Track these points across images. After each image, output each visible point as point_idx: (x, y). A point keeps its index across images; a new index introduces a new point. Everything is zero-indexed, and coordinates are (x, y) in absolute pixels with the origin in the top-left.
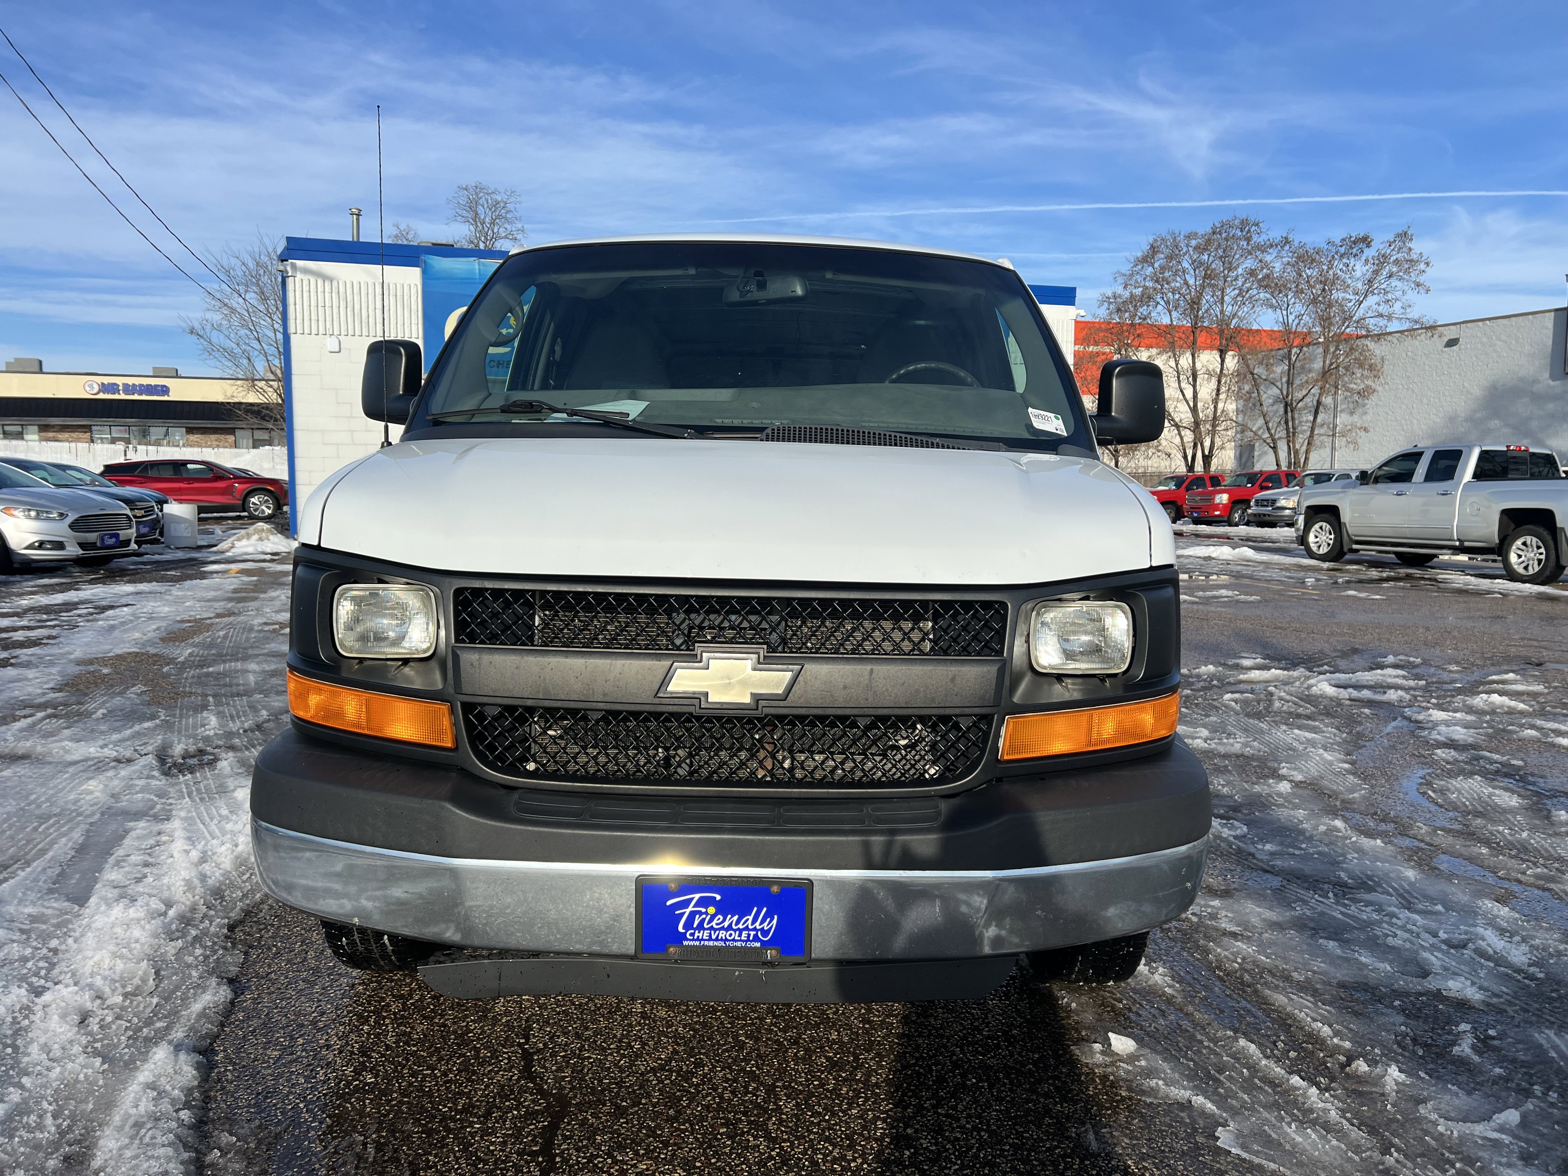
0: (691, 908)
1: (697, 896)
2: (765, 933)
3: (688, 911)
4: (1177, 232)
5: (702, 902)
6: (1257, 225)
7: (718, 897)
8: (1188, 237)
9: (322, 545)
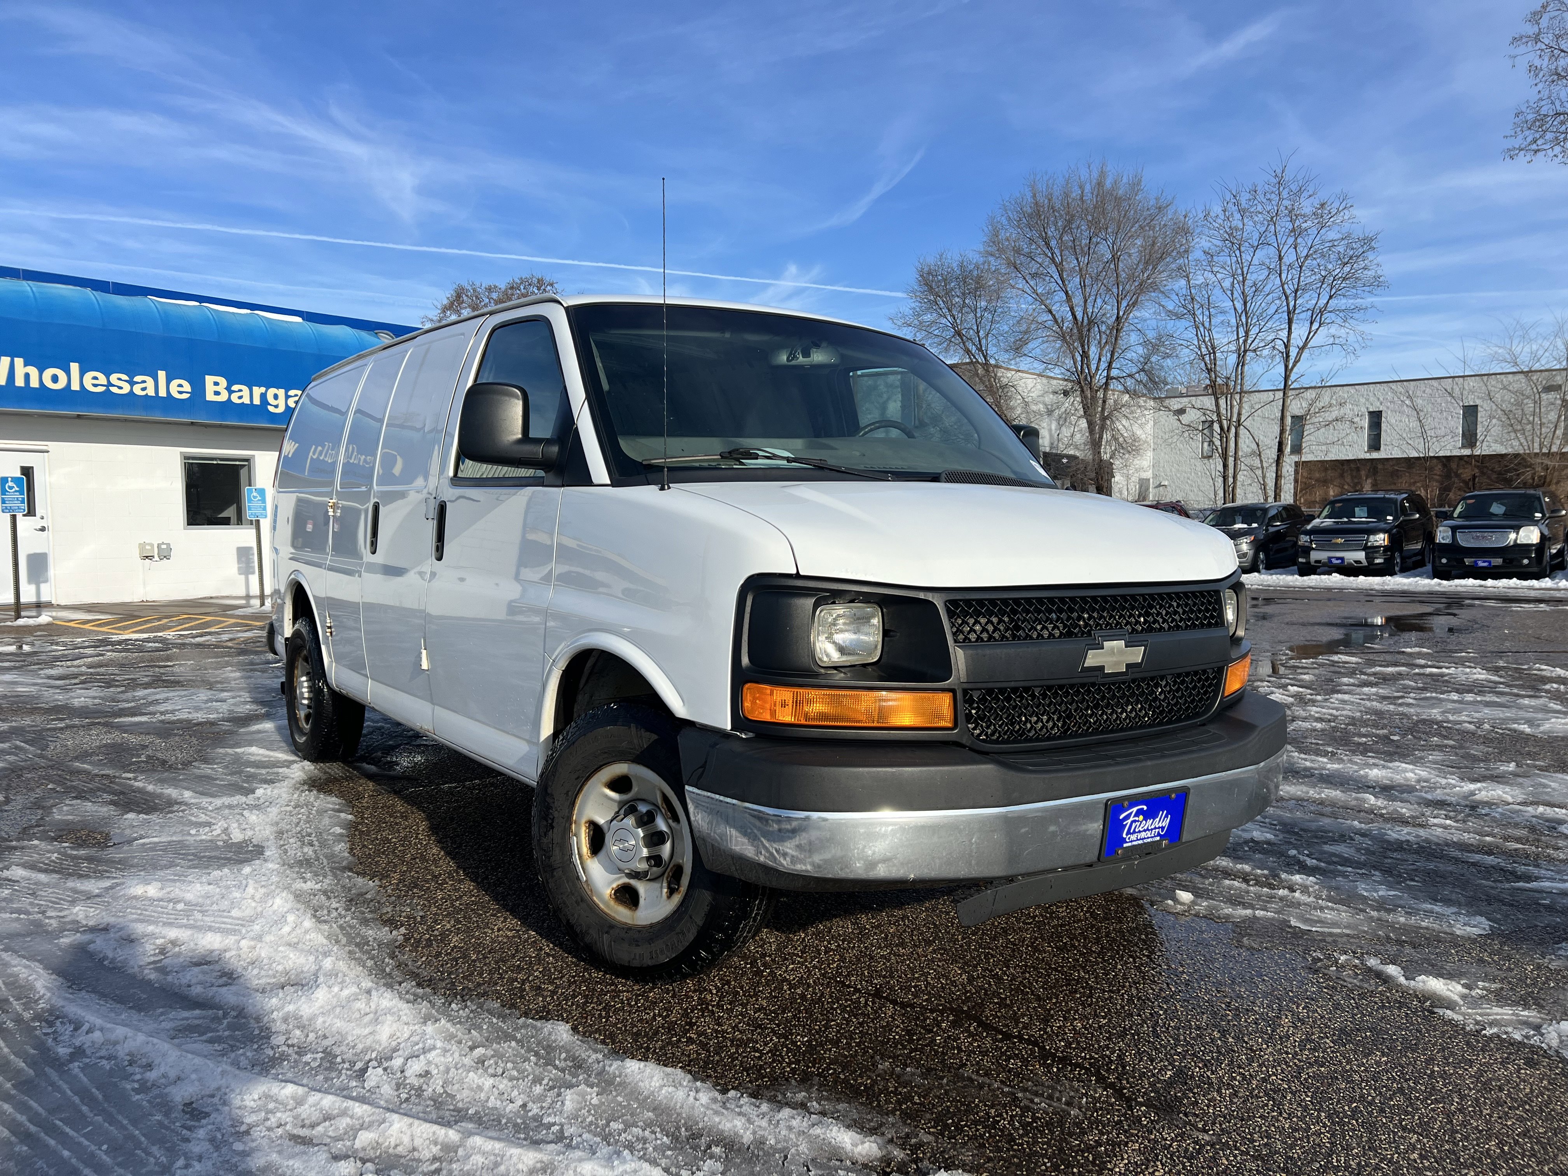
0: (1132, 819)
1: (1135, 809)
2: (1163, 828)
3: (1129, 821)
4: (478, 284)
5: (1137, 815)
6: (551, 285)
7: (1145, 808)
8: (490, 289)
9: (802, 573)
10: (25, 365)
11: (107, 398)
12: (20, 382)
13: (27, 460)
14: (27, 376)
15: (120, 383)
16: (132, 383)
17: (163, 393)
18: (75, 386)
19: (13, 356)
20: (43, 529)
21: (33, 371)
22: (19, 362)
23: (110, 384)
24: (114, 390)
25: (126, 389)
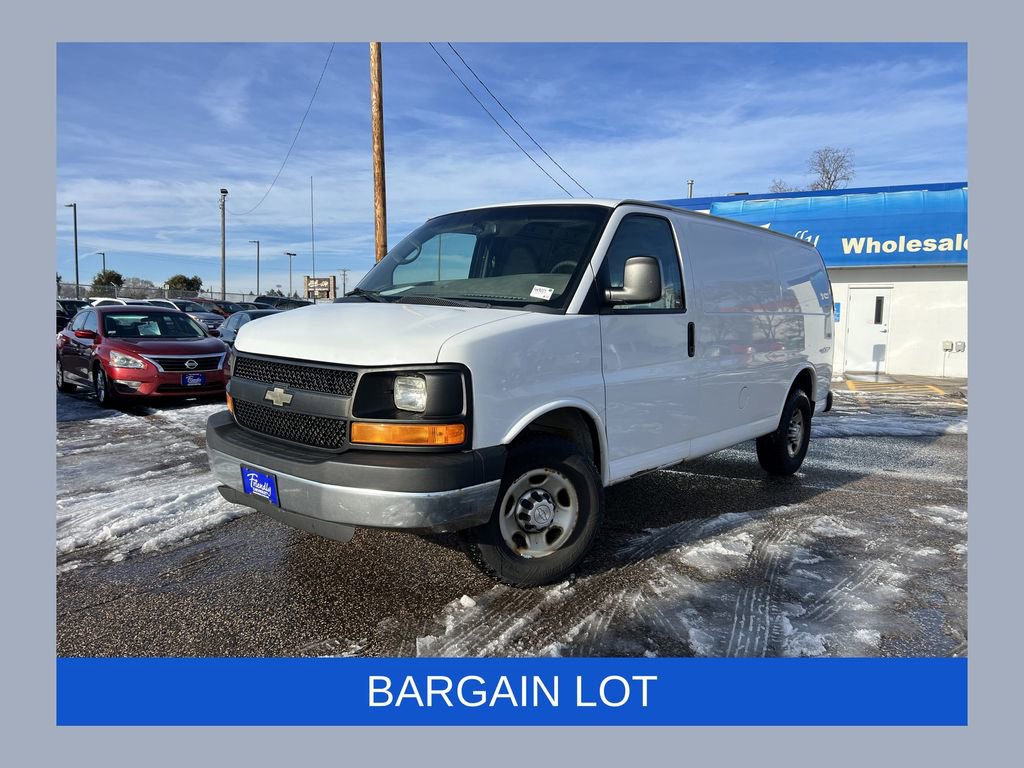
0: (252, 479)
1: (253, 475)
2: (269, 492)
10: (874, 241)
11: (921, 255)
12: (869, 251)
13: (880, 293)
14: (874, 247)
15: (930, 245)
16: (938, 244)
17: (958, 248)
18: (901, 250)
19: (867, 236)
20: (885, 331)
21: (877, 243)
22: (870, 239)
23: (923, 246)
24: (925, 249)
25: (934, 247)
